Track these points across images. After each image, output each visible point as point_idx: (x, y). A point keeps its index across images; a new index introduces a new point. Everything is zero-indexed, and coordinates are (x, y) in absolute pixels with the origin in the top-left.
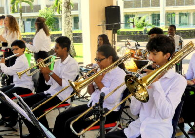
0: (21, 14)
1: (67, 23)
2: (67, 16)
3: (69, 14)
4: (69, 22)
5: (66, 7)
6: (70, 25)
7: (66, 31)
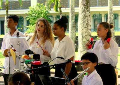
0: (7, 12)
1: (85, 25)
2: (85, 16)
3: (88, 14)
4: (87, 24)
5: (84, 5)
6: (89, 28)
7: (84, 35)
